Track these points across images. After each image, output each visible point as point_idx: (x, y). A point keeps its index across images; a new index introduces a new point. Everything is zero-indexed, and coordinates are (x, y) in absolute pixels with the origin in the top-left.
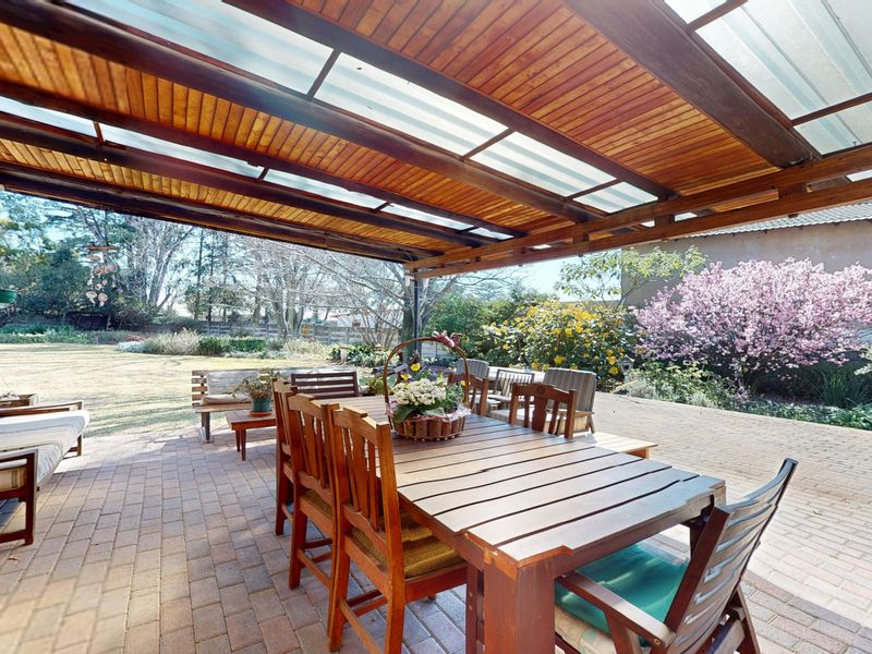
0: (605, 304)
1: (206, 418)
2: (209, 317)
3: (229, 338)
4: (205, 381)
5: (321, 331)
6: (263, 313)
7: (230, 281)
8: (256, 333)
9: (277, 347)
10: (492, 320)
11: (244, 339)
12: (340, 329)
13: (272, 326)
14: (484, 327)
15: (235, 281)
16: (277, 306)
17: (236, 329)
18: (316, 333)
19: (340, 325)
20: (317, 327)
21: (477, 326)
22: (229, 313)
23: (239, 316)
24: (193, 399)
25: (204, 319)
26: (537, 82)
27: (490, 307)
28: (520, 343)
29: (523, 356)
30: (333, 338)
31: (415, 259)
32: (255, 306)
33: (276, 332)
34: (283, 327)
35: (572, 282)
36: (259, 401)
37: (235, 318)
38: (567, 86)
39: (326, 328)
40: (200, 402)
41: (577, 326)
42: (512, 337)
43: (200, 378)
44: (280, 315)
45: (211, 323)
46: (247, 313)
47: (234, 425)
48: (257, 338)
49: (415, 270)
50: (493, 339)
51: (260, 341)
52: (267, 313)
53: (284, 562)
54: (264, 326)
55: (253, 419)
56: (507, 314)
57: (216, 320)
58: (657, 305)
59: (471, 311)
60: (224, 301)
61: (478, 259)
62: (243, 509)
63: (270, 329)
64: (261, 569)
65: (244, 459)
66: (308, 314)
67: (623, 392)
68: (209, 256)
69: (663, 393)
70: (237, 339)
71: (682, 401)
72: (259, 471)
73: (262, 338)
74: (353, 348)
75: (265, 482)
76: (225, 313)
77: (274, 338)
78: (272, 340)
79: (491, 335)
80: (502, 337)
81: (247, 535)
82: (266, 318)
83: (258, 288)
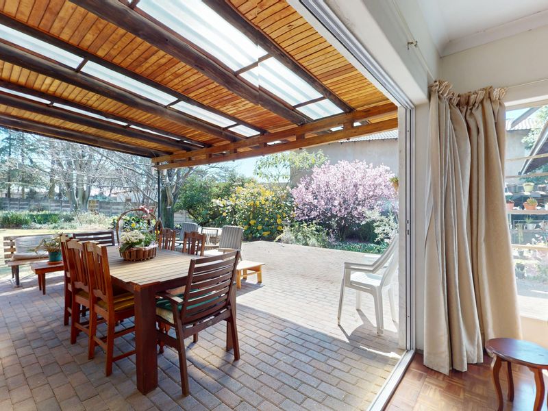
0: (279, 185)
1: (15, 270)
2: (9, 194)
3: (27, 212)
4: (14, 244)
5: (103, 205)
6: (57, 190)
7: (27, 162)
8: (51, 208)
9: (69, 219)
10: (218, 196)
11: (41, 213)
12: (119, 204)
13: (66, 202)
14: (213, 200)
15: (31, 161)
16: (69, 185)
17: (33, 204)
18: (101, 207)
19: (119, 201)
20: (101, 202)
21: (209, 200)
22: (27, 190)
23: (36, 193)
24: (5, 258)
25: (4, 196)
26: (184, 83)
27: (217, 187)
28: (234, 212)
29: (235, 220)
30: (113, 211)
31: (158, 156)
32: (50, 184)
33: (68, 207)
34: (74, 202)
35: (263, 170)
36: (54, 254)
37: (32, 195)
38: (197, 87)
39: (108, 203)
40: (11, 259)
41: (262, 199)
42: (229, 207)
43: (10, 242)
44: (71, 193)
45: (11, 200)
46: (43, 190)
47: (37, 271)
48: (53, 212)
49: (158, 163)
50: (218, 209)
51: (56, 215)
52: (60, 190)
53: (69, 335)
54: (58, 201)
55: (50, 266)
56: (226, 192)
57: (15, 197)
58: (300, 186)
59: (204, 189)
60: (23, 180)
61: (190, 159)
62: (44, 317)
63: (63, 204)
64: (56, 340)
65: (44, 293)
66: (95, 191)
67: (279, 241)
68: (7, 139)
69: (297, 240)
70: (35, 213)
71: (306, 244)
72: (55, 299)
73: (57, 212)
74: (128, 218)
75: (57, 304)
76: (23, 190)
77: (67, 212)
78: (65, 213)
79: (218, 207)
80: (223, 207)
81: (48, 328)
82: (60, 195)
83: (52, 170)
